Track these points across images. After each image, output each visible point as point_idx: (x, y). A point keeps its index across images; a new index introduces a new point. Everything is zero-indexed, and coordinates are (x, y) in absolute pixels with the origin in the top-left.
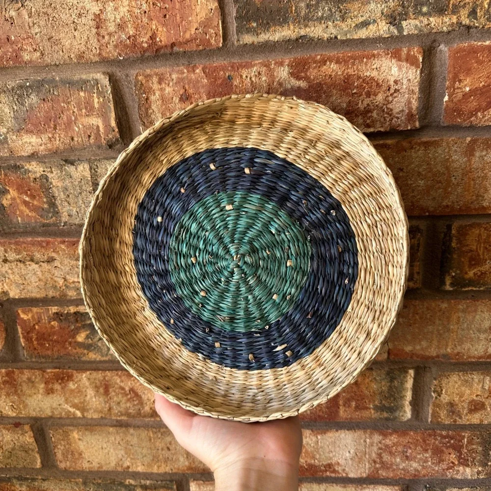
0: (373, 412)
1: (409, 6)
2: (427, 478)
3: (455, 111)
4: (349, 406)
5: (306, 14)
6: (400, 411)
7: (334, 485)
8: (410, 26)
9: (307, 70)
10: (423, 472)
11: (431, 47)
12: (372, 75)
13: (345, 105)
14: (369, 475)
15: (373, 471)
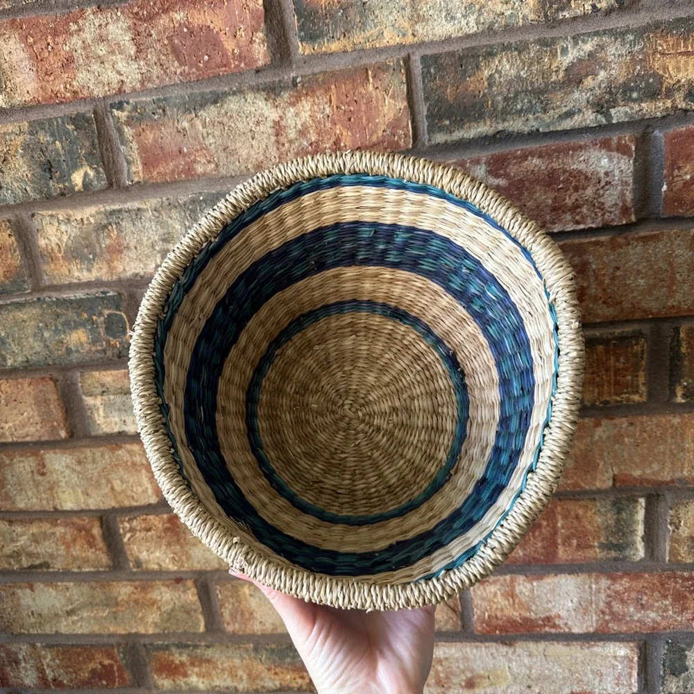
0: (598, 550)
1: (617, 93)
2: (668, 631)
3: (675, 201)
4: (570, 545)
5: (503, 108)
6: (631, 549)
7: (555, 643)
8: (619, 113)
9: (506, 167)
10: (664, 624)
11: (644, 133)
12: (580, 168)
13: (550, 202)
14: (597, 630)
15: (602, 624)
